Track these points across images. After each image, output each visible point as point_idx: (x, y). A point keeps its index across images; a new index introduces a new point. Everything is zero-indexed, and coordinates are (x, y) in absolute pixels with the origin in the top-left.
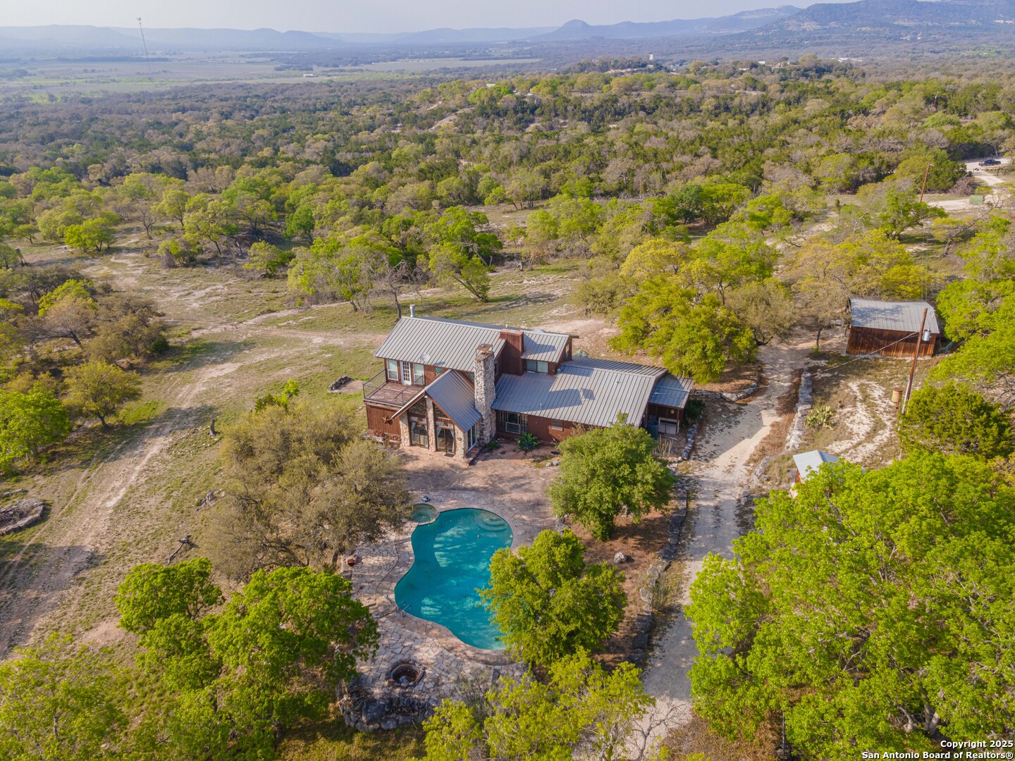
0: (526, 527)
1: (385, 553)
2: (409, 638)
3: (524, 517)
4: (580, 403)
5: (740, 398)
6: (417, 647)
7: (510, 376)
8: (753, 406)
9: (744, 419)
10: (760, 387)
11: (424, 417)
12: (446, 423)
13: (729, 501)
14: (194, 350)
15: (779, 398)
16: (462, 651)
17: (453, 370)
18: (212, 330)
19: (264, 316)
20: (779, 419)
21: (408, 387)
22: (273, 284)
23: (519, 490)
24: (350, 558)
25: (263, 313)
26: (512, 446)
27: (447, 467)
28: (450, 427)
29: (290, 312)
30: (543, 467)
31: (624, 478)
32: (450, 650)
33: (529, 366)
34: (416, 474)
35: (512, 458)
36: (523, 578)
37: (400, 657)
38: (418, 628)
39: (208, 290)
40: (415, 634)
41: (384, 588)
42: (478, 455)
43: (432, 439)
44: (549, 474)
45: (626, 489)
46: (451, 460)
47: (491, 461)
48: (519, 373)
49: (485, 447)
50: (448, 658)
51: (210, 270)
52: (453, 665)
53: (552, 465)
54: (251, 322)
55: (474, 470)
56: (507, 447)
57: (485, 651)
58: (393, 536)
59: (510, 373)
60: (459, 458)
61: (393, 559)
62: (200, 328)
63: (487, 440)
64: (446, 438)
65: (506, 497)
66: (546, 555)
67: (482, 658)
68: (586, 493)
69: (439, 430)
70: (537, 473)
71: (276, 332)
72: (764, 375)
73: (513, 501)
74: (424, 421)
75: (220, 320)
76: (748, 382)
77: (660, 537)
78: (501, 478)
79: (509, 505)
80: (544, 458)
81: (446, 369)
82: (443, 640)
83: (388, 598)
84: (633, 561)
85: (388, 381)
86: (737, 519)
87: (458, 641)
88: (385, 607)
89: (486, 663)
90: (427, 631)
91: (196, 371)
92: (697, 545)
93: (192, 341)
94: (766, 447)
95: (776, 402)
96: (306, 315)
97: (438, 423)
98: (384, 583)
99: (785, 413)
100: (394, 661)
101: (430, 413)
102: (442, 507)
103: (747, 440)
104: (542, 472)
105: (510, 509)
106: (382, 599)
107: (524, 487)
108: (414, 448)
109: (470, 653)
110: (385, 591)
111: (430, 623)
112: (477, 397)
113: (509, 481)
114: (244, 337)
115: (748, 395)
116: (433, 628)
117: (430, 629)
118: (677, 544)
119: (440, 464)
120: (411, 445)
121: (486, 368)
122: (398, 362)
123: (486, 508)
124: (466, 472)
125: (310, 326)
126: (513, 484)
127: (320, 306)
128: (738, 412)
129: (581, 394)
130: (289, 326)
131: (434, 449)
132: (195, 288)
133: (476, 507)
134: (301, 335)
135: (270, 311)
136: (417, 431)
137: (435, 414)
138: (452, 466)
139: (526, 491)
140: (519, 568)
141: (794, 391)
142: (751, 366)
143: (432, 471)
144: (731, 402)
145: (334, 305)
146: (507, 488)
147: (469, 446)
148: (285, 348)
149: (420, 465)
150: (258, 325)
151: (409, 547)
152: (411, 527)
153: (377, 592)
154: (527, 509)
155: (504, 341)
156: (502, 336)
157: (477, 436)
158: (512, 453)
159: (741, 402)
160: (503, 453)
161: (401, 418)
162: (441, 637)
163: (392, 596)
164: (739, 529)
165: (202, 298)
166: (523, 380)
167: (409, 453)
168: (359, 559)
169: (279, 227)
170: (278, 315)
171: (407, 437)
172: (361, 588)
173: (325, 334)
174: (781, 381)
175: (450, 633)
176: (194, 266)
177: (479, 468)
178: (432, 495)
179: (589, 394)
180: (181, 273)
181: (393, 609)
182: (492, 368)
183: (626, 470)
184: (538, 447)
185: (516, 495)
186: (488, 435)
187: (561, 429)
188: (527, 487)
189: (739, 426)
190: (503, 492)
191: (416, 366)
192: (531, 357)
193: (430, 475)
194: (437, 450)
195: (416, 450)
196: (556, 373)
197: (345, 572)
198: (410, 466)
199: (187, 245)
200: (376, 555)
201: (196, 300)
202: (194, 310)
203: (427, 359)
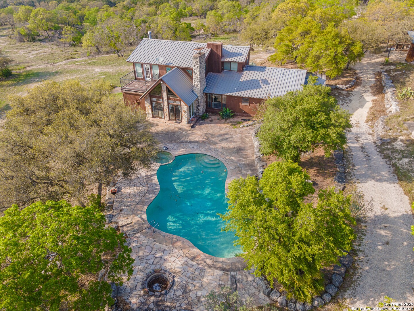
0: (235, 164)
1: (138, 184)
2: (159, 250)
3: (233, 158)
4: (260, 87)
5: (347, 88)
6: (166, 257)
7: (214, 74)
8: (356, 92)
9: (354, 98)
10: (357, 82)
11: (160, 97)
12: (175, 101)
13: (369, 143)
14: (26, 76)
15: (370, 87)
16: (202, 260)
17: (178, 68)
18: (40, 67)
19: (69, 60)
20: (375, 98)
21: (148, 81)
22: (75, 49)
23: (225, 141)
24: (113, 188)
25: (68, 59)
26: (216, 117)
27: (177, 129)
28: (178, 103)
29: (83, 58)
30: (238, 128)
31: (321, 123)
32: (193, 259)
33: (226, 66)
34: (157, 134)
35: (217, 123)
36: (261, 204)
37: (152, 267)
38: (166, 241)
39: (40, 51)
40: (164, 246)
41: (138, 210)
42: (196, 122)
43: (166, 112)
44: (243, 132)
45: (322, 131)
46: (179, 125)
47: (204, 126)
48: (219, 71)
49: (200, 117)
50: (192, 266)
51: (42, 44)
52: (197, 273)
53: (244, 126)
54: (61, 63)
55: (194, 131)
56: (213, 117)
57: (221, 259)
58: (143, 172)
59: (213, 72)
60: (184, 124)
61: (144, 188)
62: (32, 66)
63: (201, 113)
64: (175, 112)
65: (218, 146)
66: (284, 184)
67: (219, 265)
68: (289, 136)
69: (171, 106)
70: (236, 131)
71: (74, 67)
72: (358, 75)
73: (223, 148)
74: (161, 100)
75: (44, 62)
76: (351, 79)
77: (331, 167)
78: (212, 135)
79: (221, 151)
80: (238, 123)
81: (173, 67)
82: (186, 251)
83: (141, 218)
84: (317, 184)
85: (136, 79)
86: (380, 154)
87: (198, 251)
88: (139, 225)
89: (224, 270)
90: (173, 243)
91: (26, 85)
92: (358, 172)
93: (26, 71)
94: (375, 113)
95: (370, 89)
96: (92, 60)
97: (170, 101)
98: (138, 207)
99: (378, 94)
100: (148, 271)
101: (165, 94)
102: (176, 153)
103: (360, 109)
104: (238, 130)
105: (222, 153)
106: (137, 218)
107: (229, 140)
108: (155, 119)
109: (209, 261)
110: (139, 212)
111: (175, 236)
112: (195, 84)
113: (218, 137)
114: (57, 70)
115: (352, 86)
116: (177, 241)
117: (175, 242)
118: (344, 172)
119: (173, 128)
120: (153, 117)
121: (201, 63)
122: (142, 64)
123: (206, 153)
124: (190, 132)
125: (94, 64)
126: (221, 138)
127: (100, 56)
128: (348, 95)
129: (260, 82)
130: (82, 64)
131: (168, 119)
132: (34, 50)
133: (199, 152)
134: (88, 68)
135: (72, 58)
136: (156, 108)
137: (167, 95)
138: (180, 129)
139: (231, 142)
140: (257, 195)
141: (378, 83)
142: (349, 71)
143: (167, 132)
144: (343, 90)
145: (107, 55)
146: (217, 141)
147: (190, 117)
148: (79, 74)
149: (159, 129)
150: (64, 64)
151: (155, 180)
152: (156, 166)
153: (133, 213)
154: (233, 153)
155: (210, 49)
156: (209, 46)
157: (195, 111)
158: (217, 121)
159: (348, 90)
160: (212, 121)
161: (146, 99)
162: (184, 248)
163: (145, 216)
164: (384, 160)
165: (36, 54)
166: (222, 75)
167: (152, 122)
168: (119, 189)
169: (81, 29)
170: (77, 60)
171: (150, 112)
172: (121, 210)
173: (102, 67)
174: (370, 78)
175: (191, 244)
176: (34, 42)
177: (197, 130)
178: (169, 146)
179: (266, 82)
180: (27, 44)
181: (145, 226)
182: (204, 64)
183: (322, 117)
184: (233, 116)
185: (224, 144)
186: (201, 110)
187: (248, 104)
188: (231, 139)
189: (352, 102)
190: (215, 143)
191: (154, 67)
192: (227, 60)
193: (166, 134)
194: (170, 120)
195: (156, 120)
196: (243, 70)
197: (109, 199)
198: (153, 129)
199: (30, 30)
200: (132, 186)
201: (32, 55)
202: (30, 59)
203: (161, 61)
